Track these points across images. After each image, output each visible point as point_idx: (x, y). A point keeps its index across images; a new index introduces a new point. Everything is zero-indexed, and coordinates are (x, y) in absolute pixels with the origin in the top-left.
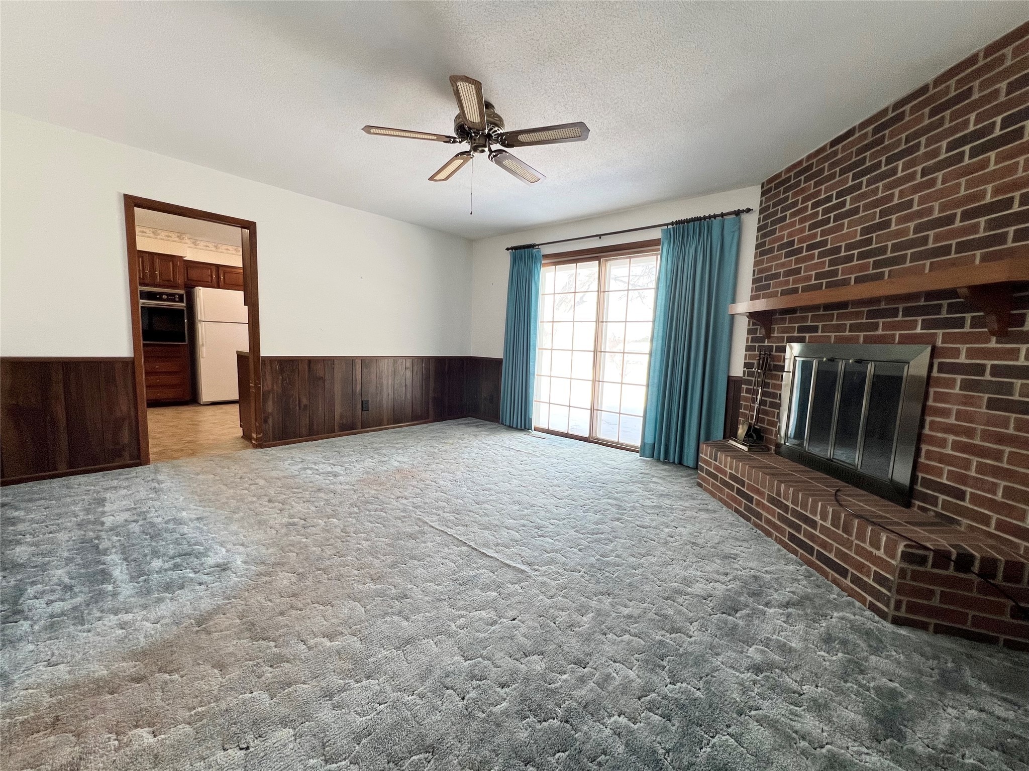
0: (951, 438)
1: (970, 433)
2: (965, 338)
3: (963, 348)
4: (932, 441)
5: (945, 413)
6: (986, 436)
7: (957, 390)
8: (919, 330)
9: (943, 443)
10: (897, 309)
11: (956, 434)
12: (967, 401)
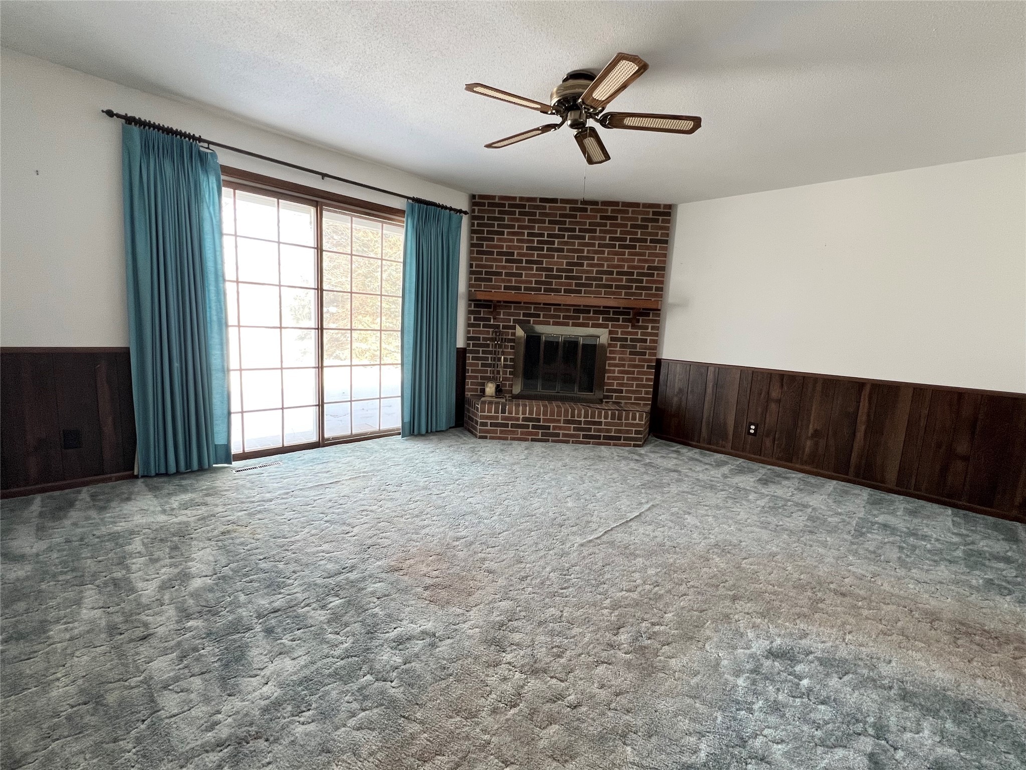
0: (617, 369)
1: (624, 365)
2: (620, 327)
3: (620, 331)
4: (609, 372)
5: (614, 359)
6: (630, 366)
7: (618, 349)
8: (601, 321)
9: (614, 372)
10: (590, 310)
11: (618, 367)
12: (623, 353)
